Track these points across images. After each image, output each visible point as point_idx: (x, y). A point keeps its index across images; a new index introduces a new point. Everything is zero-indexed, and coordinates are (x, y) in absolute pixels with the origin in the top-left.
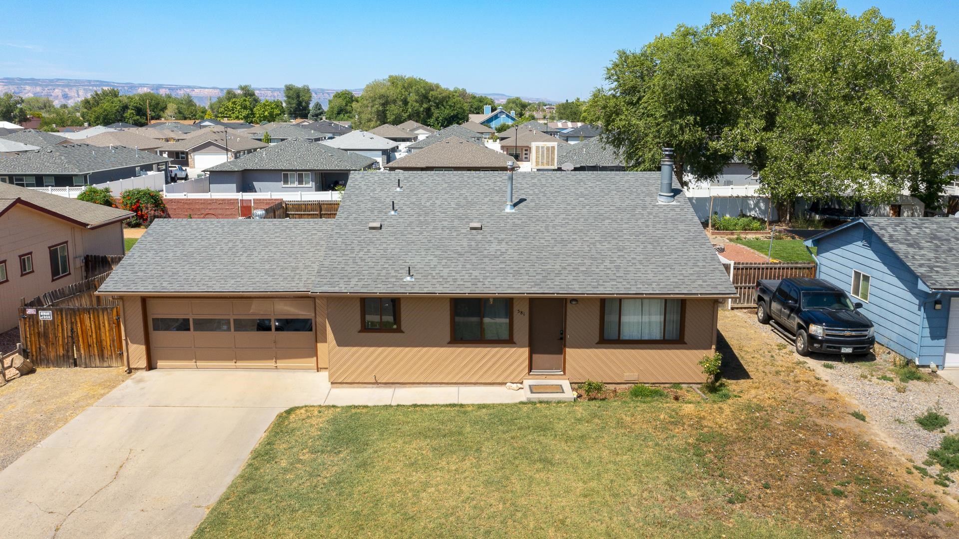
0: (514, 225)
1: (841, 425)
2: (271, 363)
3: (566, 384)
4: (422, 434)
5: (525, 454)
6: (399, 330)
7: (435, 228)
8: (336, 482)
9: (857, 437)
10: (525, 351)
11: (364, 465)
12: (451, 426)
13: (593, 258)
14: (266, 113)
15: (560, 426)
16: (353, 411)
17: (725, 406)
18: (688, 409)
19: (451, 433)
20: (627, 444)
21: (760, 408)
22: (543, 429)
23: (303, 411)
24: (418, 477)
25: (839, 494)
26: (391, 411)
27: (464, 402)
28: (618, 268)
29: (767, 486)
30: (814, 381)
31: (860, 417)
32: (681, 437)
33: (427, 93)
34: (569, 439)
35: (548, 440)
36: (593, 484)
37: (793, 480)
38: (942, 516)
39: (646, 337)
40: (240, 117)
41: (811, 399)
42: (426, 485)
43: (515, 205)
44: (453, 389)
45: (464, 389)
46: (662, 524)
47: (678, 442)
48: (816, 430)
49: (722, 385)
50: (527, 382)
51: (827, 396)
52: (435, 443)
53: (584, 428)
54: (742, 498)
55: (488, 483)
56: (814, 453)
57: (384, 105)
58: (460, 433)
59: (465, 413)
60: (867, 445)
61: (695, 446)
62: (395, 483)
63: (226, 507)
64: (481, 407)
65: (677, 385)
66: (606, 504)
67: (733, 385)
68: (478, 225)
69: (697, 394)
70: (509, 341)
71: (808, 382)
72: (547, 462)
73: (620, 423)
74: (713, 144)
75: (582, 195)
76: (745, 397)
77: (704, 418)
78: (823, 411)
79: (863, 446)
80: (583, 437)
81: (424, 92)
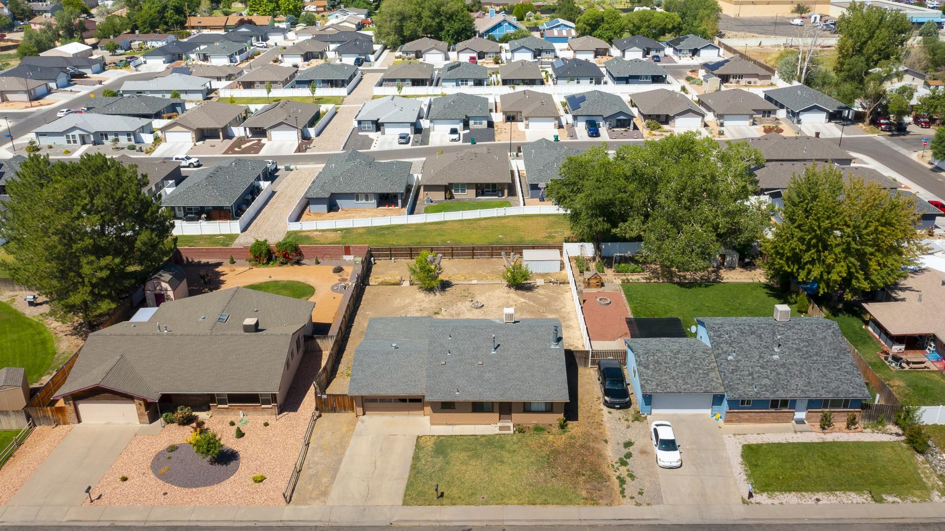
0: (495, 362)
1: (598, 446)
2: (407, 412)
3: (511, 425)
4: (464, 450)
5: (495, 458)
6: (454, 408)
7: (465, 364)
8: (441, 470)
9: (600, 451)
10: (498, 414)
11: (447, 463)
12: (473, 446)
13: (523, 382)
14: (291, 7)
15: (508, 446)
16: (441, 438)
17: (563, 436)
18: (551, 437)
19: (473, 450)
20: (527, 454)
21: (574, 438)
22: (502, 447)
23: (423, 438)
24: (464, 468)
25: (583, 475)
26: (453, 438)
27: (477, 434)
28: (530, 386)
29: (564, 472)
30: (600, 422)
31: (606, 441)
32: (546, 450)
33: (439, 7)
34: (509, 452)
35: (504, 453)
36: (514, 471)
37: (573, 469)
38: (608, 483)
39: (540, 409)
40: (267, 10)
41: (594, 433)
42: (466, 471)
43: (496, 349)
44: (473, 426)
45: (477, 426)
46: (531, 485)
47: (543, 454)
48: (587, 448)
49: (566, 425)
50: (499, 424)
51: (600, 431)
52: (469, 453)
53: (515, 447)
54: (555, 476)
55: (484, 470)
56: (583, 459)
57: (400, 21)
58: (476, 449)
59: (477, 439)
60: (601, 455)
61: (549, 455)
62: (458, 470)
63: (412, 479)
64: (483, 436)
65: (551, 425)
66: (517, 478)
67: (571, 424)
68: (481, 363)
69: (556, 429)
70: (492, 412)
71: (597, 423)
72: (502, 462)
73: (527, 445)
74: (613, 231)
75: (522, 342)
76: (573, 431)
77: (554, 443)
78: (596, 439)
79: (600, 455)
80: (514, 451)
81: (436, 8)
